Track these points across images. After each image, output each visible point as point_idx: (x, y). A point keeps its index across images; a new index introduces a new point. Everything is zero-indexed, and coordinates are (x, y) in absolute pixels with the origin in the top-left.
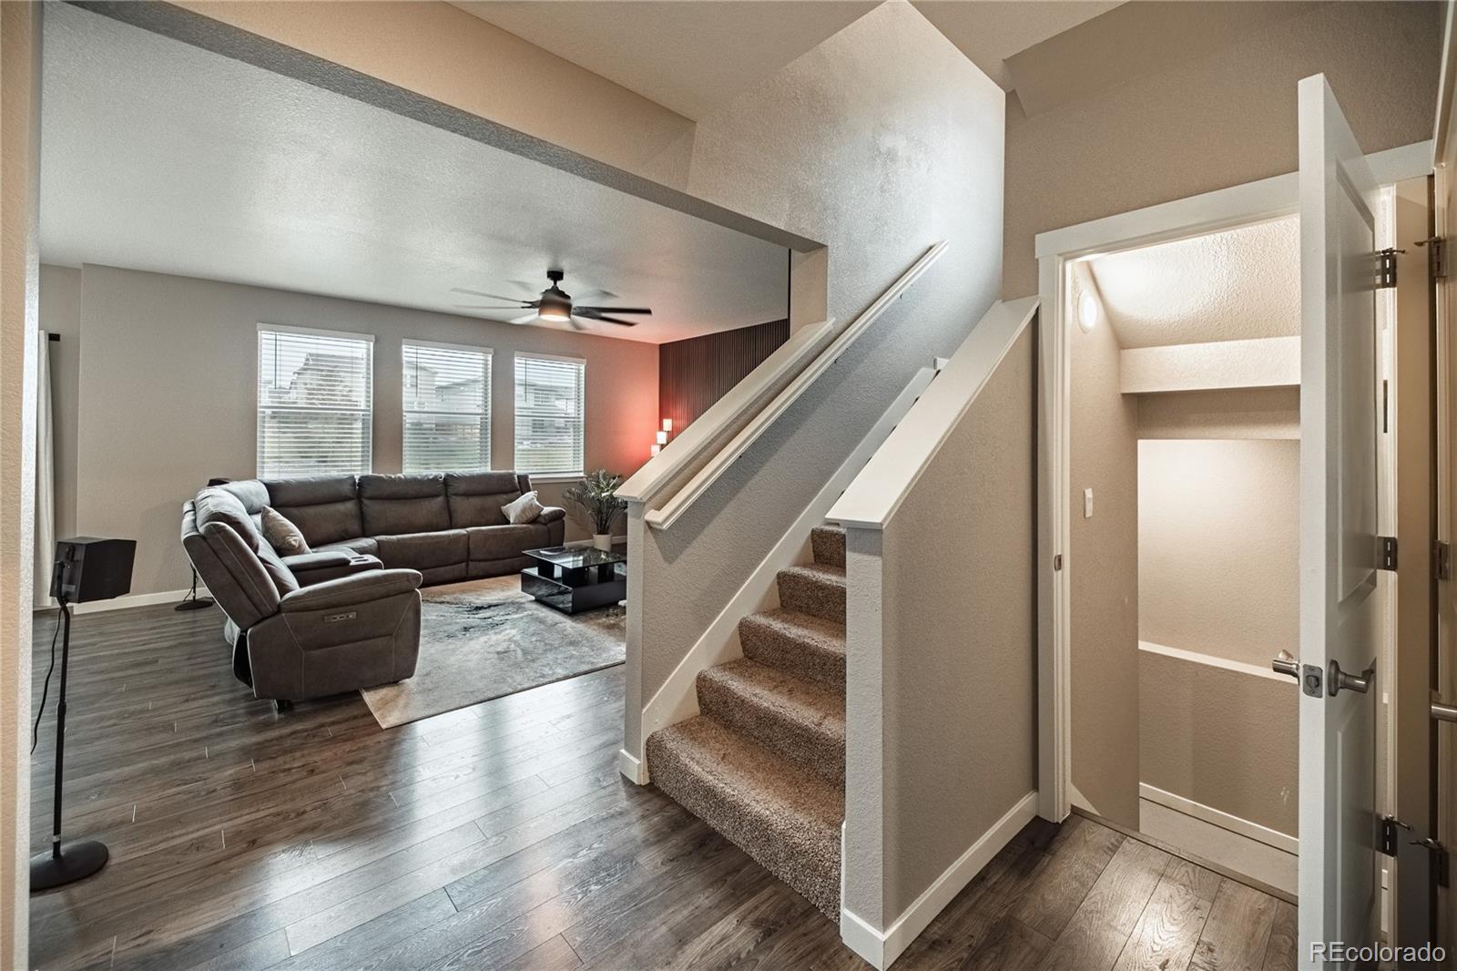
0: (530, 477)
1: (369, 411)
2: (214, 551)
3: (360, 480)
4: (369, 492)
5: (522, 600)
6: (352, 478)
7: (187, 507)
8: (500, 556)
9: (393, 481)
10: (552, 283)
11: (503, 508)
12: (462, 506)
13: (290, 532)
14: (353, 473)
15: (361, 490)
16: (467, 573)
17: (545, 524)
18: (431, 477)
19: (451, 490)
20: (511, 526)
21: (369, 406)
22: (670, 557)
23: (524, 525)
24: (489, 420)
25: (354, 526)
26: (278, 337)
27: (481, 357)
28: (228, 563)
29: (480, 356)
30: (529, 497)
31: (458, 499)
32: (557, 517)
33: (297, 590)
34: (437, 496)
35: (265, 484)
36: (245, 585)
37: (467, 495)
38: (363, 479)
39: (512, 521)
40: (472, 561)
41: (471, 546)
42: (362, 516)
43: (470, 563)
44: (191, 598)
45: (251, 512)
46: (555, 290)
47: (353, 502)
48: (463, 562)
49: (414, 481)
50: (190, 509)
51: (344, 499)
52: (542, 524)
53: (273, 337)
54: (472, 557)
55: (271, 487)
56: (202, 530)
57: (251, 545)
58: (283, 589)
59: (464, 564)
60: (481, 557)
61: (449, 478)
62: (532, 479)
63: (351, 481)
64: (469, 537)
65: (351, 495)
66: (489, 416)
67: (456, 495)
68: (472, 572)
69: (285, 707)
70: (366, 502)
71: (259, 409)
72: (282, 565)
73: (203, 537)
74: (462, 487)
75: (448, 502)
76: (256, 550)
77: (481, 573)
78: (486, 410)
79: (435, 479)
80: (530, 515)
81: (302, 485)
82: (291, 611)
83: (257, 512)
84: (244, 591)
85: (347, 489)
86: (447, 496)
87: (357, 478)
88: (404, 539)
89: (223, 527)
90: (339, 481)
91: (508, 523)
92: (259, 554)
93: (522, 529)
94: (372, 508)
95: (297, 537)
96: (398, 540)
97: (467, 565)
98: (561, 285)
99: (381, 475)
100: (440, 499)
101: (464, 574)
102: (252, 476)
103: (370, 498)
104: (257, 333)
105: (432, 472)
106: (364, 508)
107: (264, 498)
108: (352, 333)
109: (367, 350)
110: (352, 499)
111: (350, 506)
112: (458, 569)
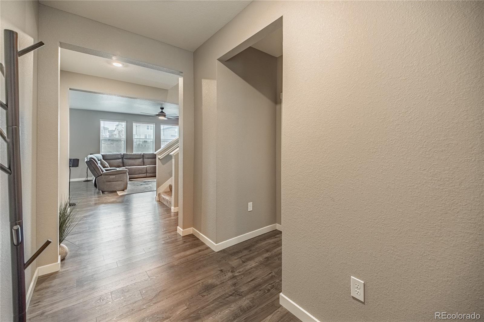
1: (125, 139)
2: (91, 164)
4: (125, 157)
7: (86, 158)
10: (161, 110)
12: (146, 161)
13: (106, 164)
15: (123, 157)
19: (144, 157)
21: (125, 137)
22: (163, 164)
25: (121, 165)
28: (93, 166)
29: (153, 125)
33: (105, 172)
34: (141, 158)
41: (147, 170)
42: (123, 163)
44: (86, 179)
45: (99, 160)
46: (162, 112)
48: (145, 173)
49: (135, 155)
53: (104, 122)
54: (147, 172)
55: (103, 156)
58: (102, 171)
60: (149, 172)
61: (144, 154)
63: (121, 155)
64: (147, 168)
66: (154, 139)
67: (145, 158)
69: (103, 192)
70: (124, 159)
71: (100, 138)
72: (104, 169)
73: (89, 161)
74: (147, 157)
75: (143, 160)
76: (98, 164)
79: (141, 154)
81: (110, 155)
82: (104, 175)
83: (99, 161)
84: (95, 171)
85: (120, 157)
86: (143, 158)
87: (122, 154)
89: (92, 160)
90: (118, 155)
92: (99, 166)
94: (125, 160)
95: (107, 165)
98: (163, 111)
99: (128, 153)
100: (142, 159)
101: (146, 176)
102: (99, 153)
103: (125, 159)
104: (100, 121)
105: (139, 153)
107: (101, 158)
108: (122, 120)
109: (125, 124)
110: (121, 159)
111: (120, 160)
112: (144, 175)
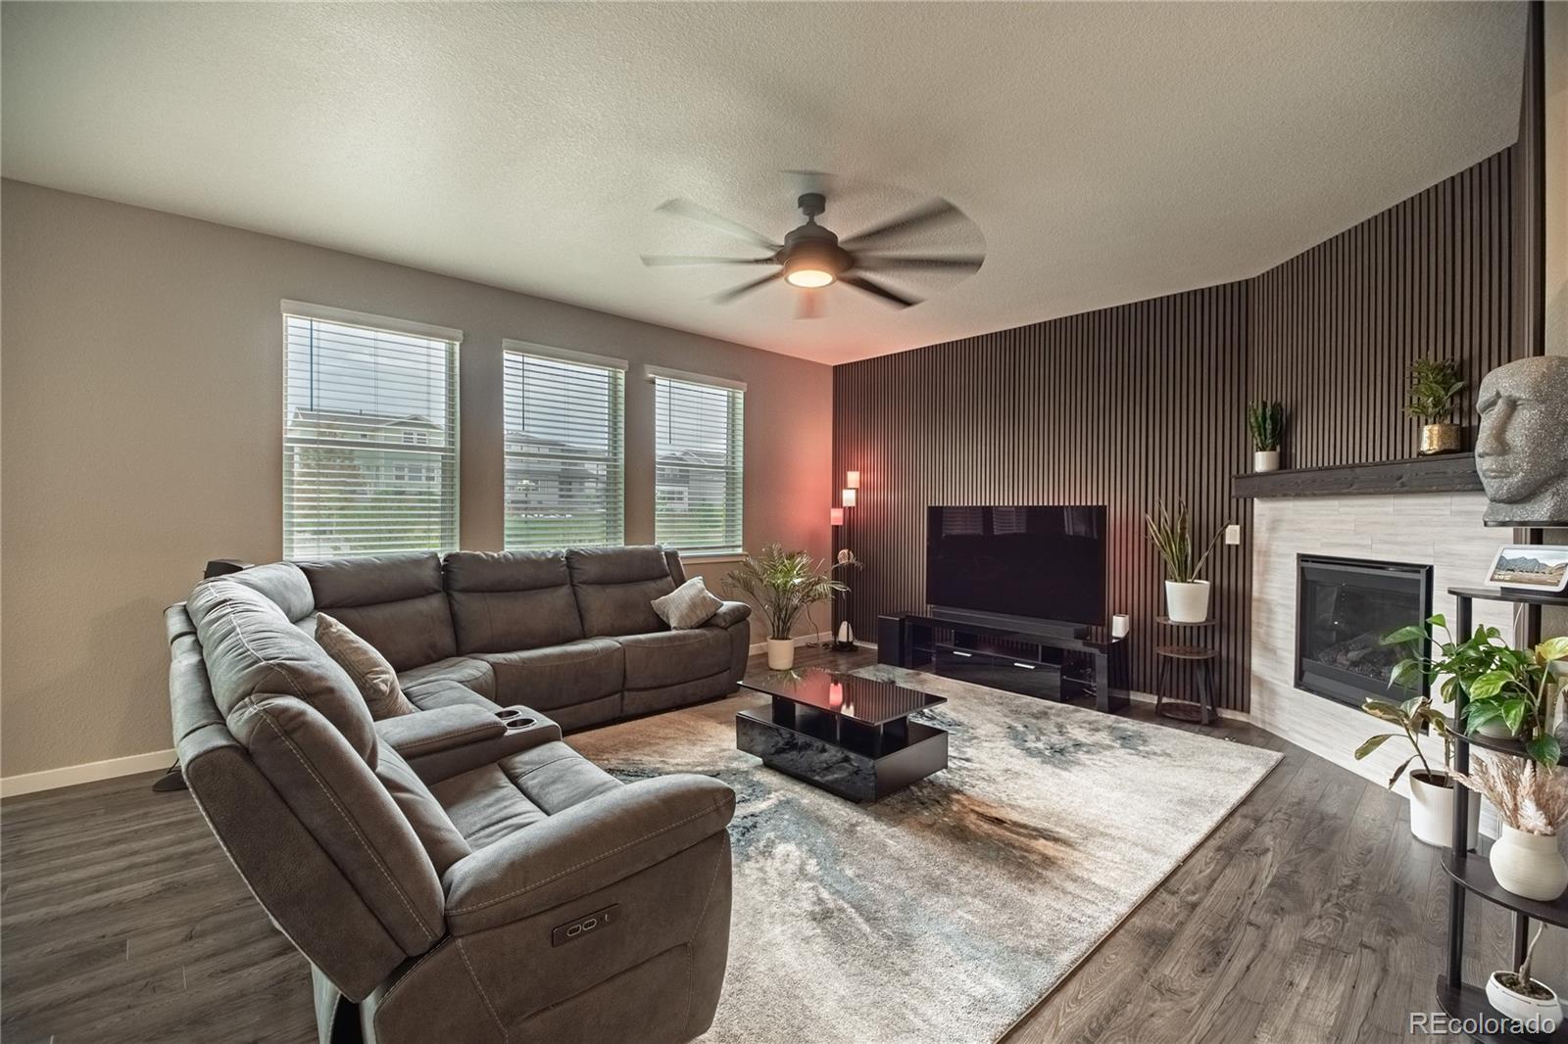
0: (681, 554)
1: (453, 451)
2: (276, 790)
3: (445, 560)
4: (461, 579)
5: (743, 766)
6: (435, 556)
8: (669, 681)
9: (497, 562)
11: (655, 603)
12: (600, 603)
13: (372, 667)
14: (433, 549)
15: (449, 577)
16: (622, 710)
17: (726, 629)
18: (550, 556)
19: (577, 576)
20: (673, 632)
21: (453, 443)
23: (697, 631)
24: (622, 469)
25: (446, 640)
26: (315, 325)
27: (606, 373)
28: (316, 821)
30: (694, 586)
31: (590, 589)
32: (740, 617)
34: (560, 585)
35: (302, 568)
36: (361, 877)
37: (603, 582)
38: (449, 558)
39: (673, 624)
40: (629, 690)
41: (628, 667)
42: (454, 621)
43: (626, 694)
46: (811, 228)
47: (440, 595)
48: (616, 693)
49: (526, 562)
50: (185, 629)
51: (424, 592)
52: (722, 628)
53: (307, 324)
54: (629, 685)
55: (311, 575)
56: (237, 722)
57: (360, 746)
59: (617, 696)
60: (643, 684)
61: (572, 555)
62: (683, 558)
63: (433, 563)
64: (623, 653)
65: (436, 587)
66: (621, 462)
67: (587, 583)
68: (630, 710)
70: (457, 595)
71: (285, 444)
73: (245, 752)
74: (592, 570)
75: (576, 594)
77: (640, 711)
78: (615, 454)
79: (556, 558)
80: (702, 615)
81: (362, 568)
82: (478, 930)
84: (358, 893)
85: (429, 575)
86: (573, 585)
87: (441, 556)
88: (531, 660)
89: (302, 713)
90: (417, 562)
91: (668, 628)
92: (379, 769)
93: (696, 636)
94: (468, 606)
95: (388, 675)
96: (524, 661)
97: (622, 698)
99: (477, 553)
100: (565, 590)
101: (618, 714)
102: (279, 554)
103: (463, 590)
104: (281, 316)
106: (456, 607)
107: (306, 595)
108: (429, 324)
109: (451, 354)
110: (436, 592)
111: (435, 604)
112: (609, 705)
